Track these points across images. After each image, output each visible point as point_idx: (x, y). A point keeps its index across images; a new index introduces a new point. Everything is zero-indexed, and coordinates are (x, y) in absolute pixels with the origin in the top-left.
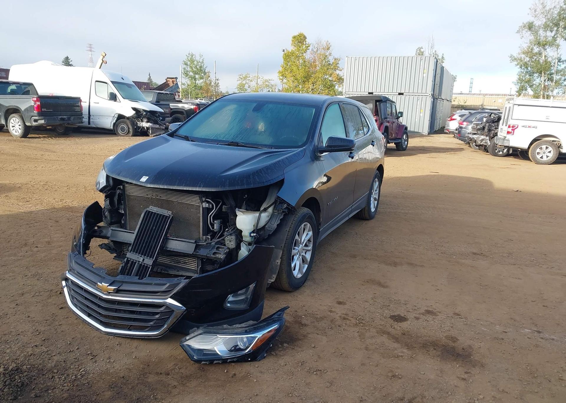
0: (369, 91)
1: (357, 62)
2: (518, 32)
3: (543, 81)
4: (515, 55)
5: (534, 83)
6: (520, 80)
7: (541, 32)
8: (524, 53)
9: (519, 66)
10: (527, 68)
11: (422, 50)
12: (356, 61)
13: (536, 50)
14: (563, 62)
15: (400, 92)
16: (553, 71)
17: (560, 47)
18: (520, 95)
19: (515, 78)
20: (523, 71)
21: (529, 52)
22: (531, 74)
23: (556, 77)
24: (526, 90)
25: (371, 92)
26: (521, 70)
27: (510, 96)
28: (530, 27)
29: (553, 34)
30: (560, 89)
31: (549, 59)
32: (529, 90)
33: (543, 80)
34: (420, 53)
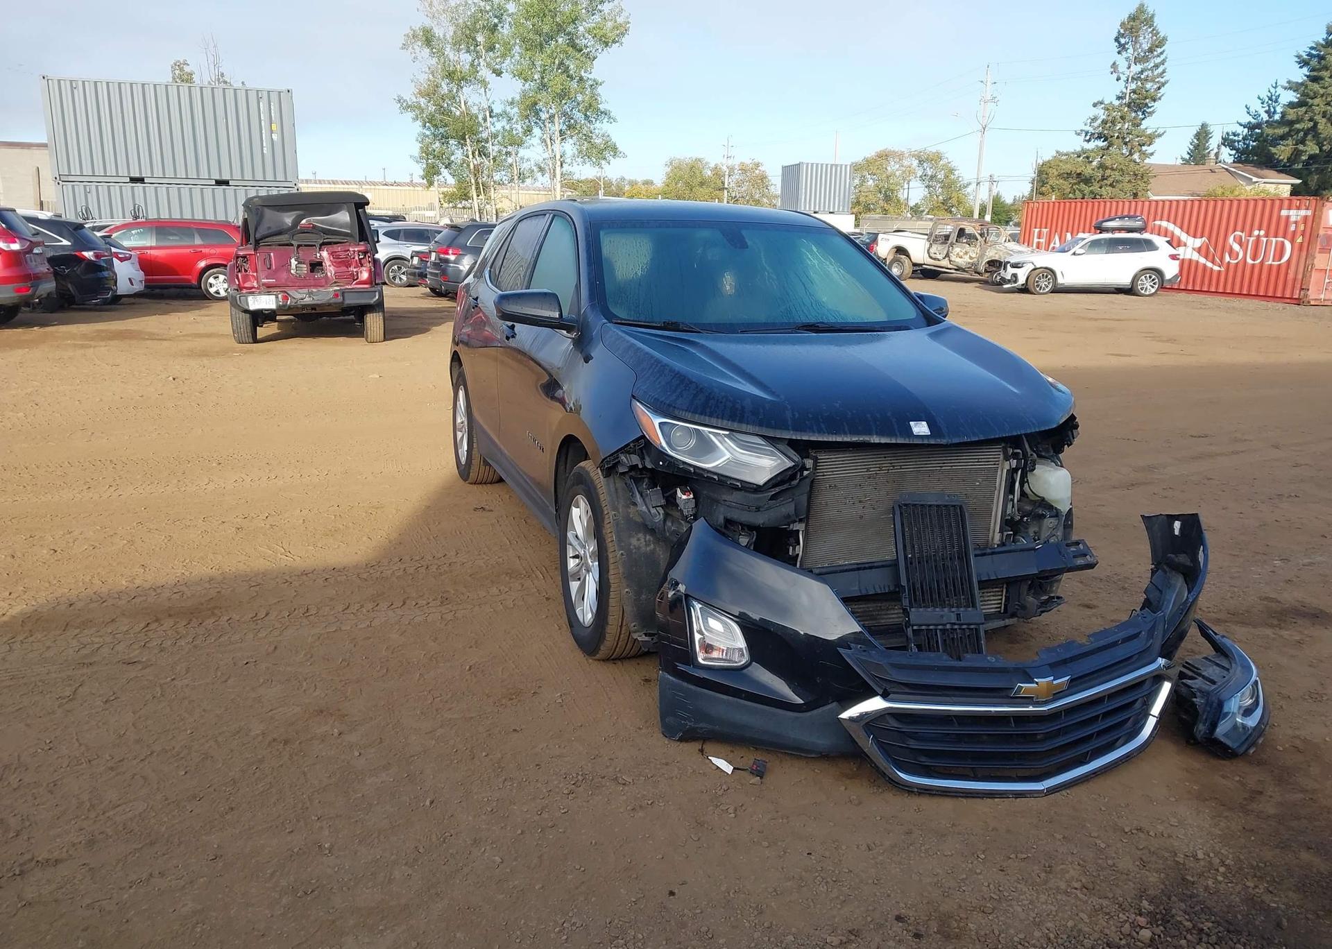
0: (132, 175)
1: (79, 94)
2: (404, 47)
3: (471, 156)
4: (409, 96)
5: (452, 158)
6: (427, 152)
7: (449, 52)
8: (420, 93)
9: (419, 123)
10: (436, 126)
11: (187, 69)
12: (75, 91)
13: (445, 89)
14: (498, 116)
15: (218, 178)
16: (484, 135)
17: (489, 86)
18: (431, 183)
19: (416, 149)
20: (428, 133)
21: (431, 93)
22: (445, 138)
23: (493, 149)
24: (439, 173)
25: (137, 175)
26: (425, 131)
27: (386, 185)
28: (428, 38)
29: (470, 59)
30: (503, 173)
31: (474, 110)
32: (445, 172)
33: (470, 153)
34: (183, 76)
